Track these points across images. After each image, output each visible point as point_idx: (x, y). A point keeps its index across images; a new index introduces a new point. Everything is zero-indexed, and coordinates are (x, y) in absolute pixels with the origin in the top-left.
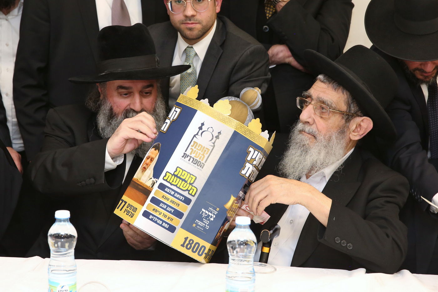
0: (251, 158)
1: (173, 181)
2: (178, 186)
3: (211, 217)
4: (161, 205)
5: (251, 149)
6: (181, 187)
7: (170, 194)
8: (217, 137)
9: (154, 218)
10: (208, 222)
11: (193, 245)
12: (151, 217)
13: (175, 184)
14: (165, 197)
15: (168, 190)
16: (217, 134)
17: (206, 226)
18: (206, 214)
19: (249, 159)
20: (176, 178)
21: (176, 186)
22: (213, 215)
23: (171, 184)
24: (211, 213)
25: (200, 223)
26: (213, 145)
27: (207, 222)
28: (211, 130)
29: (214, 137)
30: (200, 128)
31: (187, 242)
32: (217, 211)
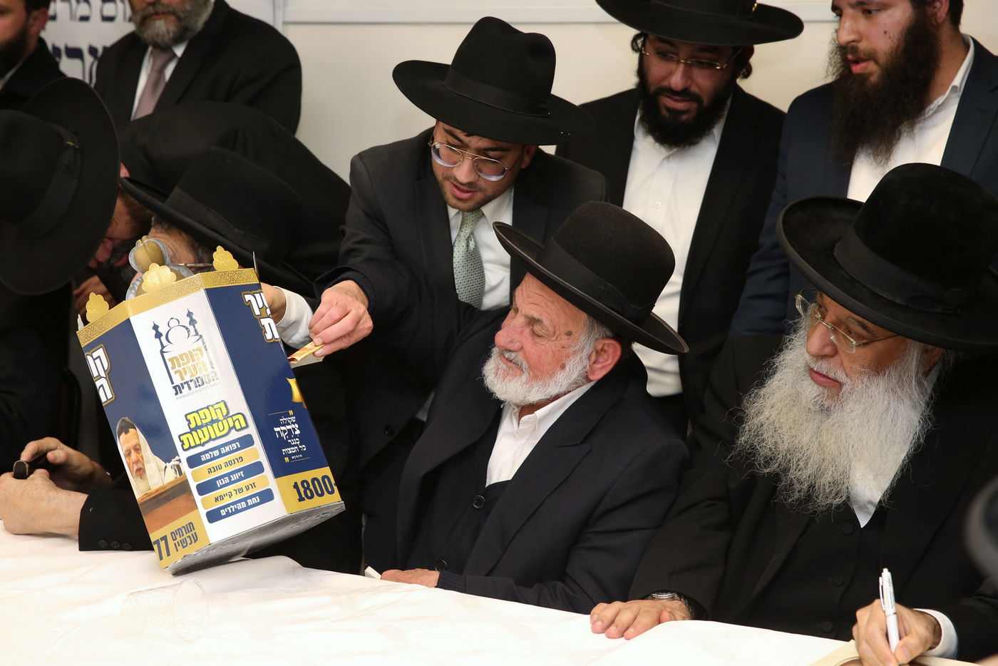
0: (259, 309)
1: (200, 439)
2: (213, 437)
3: (294, 430)
4: (219, 483)
5: (248, 297)
6: (219, 434)
7: (214, 458)
8: (193, 322)
9: (229, 508)
10: (297, 439)
11: (311, 487)
12: (223, 512)
13: (207, 438)
14: (212, 470)
15: (208, 456)
16: (188, 319)
17: (300, 447)
18: (285, 431)
19: (257, 312)
20: (199, 431)
21: (210, 439)
22: (293, 426)
23: (203, 445)
24: (288, 424)
25: (290, 450)
26: (198, 337)
27: (296, 441)
28: (173, 323)
29: (188, 326)
30: (158, 335)
31: (302, 490)
32: (292, 416)
